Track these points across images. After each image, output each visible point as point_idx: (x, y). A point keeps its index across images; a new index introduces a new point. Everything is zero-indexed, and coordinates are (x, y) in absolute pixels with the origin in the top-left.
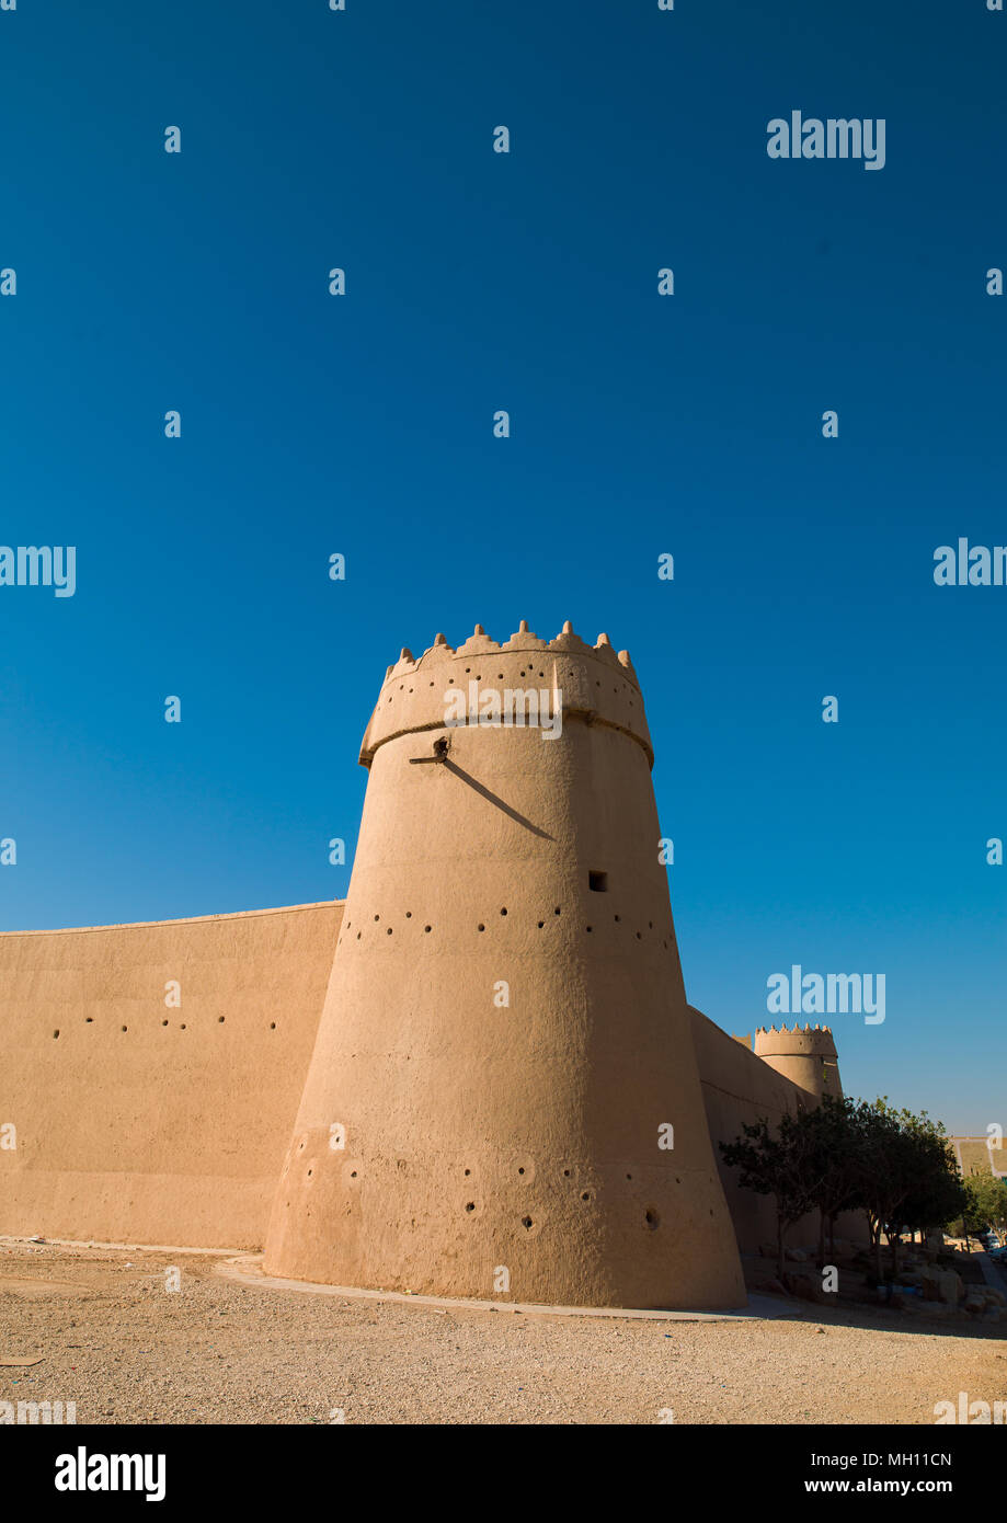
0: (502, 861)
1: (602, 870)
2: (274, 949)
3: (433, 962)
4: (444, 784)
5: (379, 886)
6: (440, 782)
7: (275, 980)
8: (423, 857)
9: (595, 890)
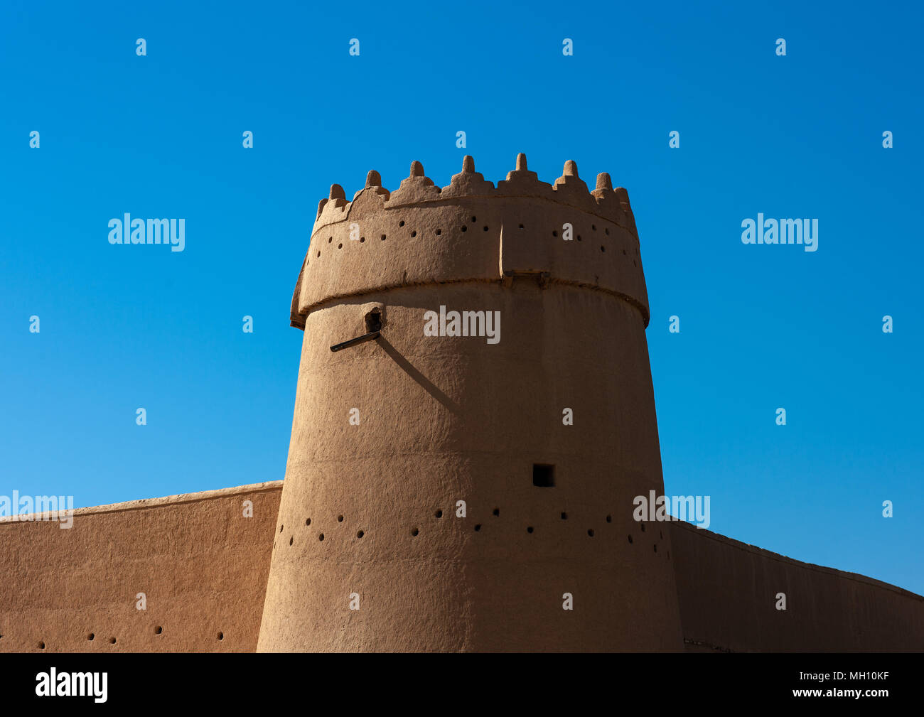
0: (437, 456)
1: (549, 462)
2: (215, 541)
3: (366, 570)
4: (377, 366)
5: (310, 486)
6: (372, 363)
7: (220, 581)
8: (354, 452)
9: (540, 486)
